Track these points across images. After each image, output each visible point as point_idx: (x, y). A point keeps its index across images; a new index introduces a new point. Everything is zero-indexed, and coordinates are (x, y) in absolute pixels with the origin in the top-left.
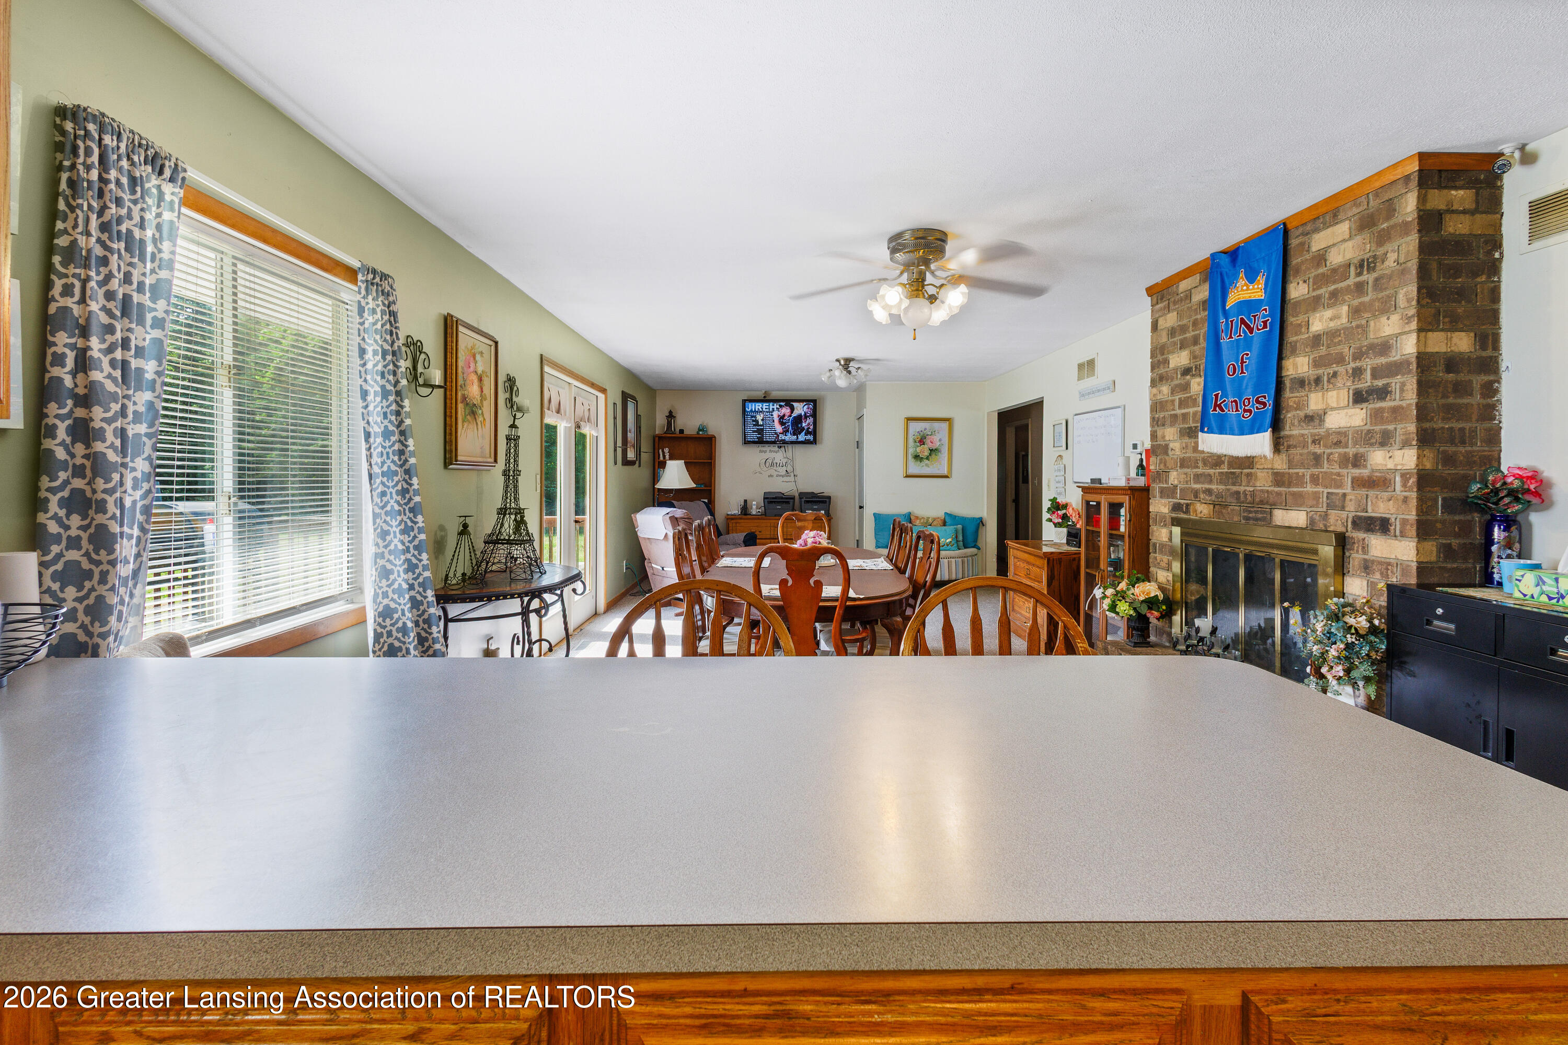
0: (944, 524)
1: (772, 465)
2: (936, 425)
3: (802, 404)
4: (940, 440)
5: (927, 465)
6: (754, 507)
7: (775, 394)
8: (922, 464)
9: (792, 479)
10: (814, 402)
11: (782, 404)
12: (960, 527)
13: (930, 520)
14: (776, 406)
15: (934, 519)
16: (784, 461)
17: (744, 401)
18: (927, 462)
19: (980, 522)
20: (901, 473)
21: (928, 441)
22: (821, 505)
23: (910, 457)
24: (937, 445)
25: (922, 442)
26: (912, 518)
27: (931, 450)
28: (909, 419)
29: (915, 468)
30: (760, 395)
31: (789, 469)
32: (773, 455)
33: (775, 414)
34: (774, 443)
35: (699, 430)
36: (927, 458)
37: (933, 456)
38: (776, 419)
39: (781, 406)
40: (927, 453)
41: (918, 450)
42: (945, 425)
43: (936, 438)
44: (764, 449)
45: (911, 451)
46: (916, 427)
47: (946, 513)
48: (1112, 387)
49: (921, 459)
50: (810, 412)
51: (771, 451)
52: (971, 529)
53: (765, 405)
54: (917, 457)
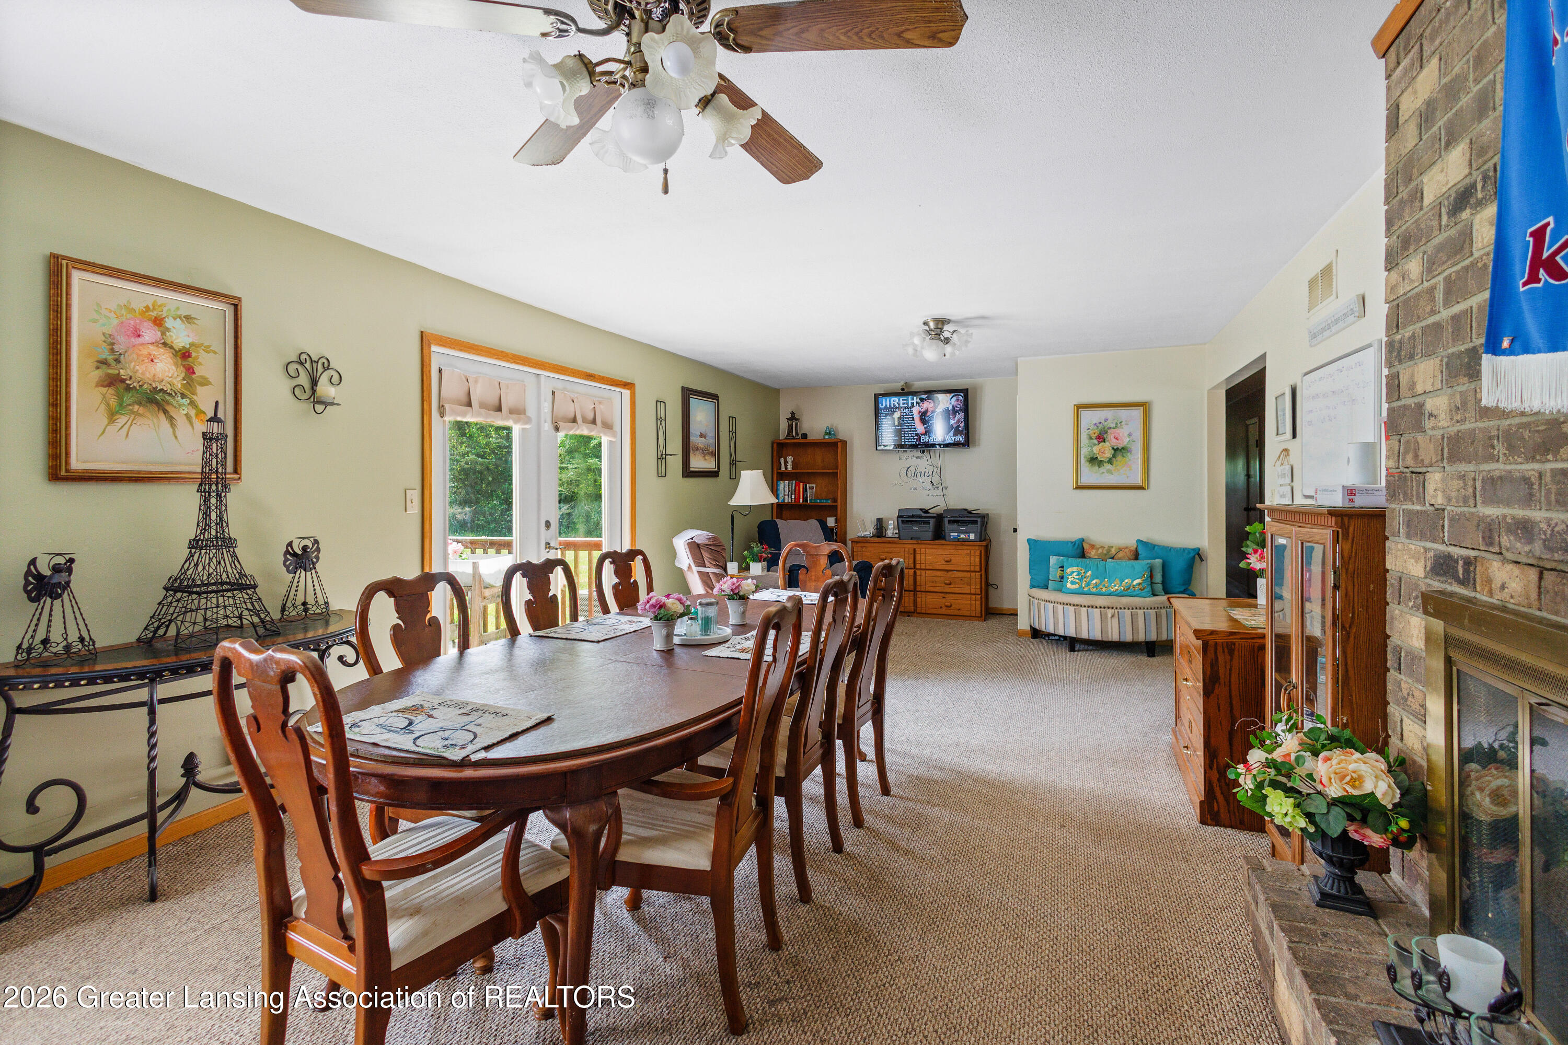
0: (1136, 557)
1: (915, 474)
2: (1123, 413)
3: (949, 396)
4: (1130, 435)
5: (1109, 471)
6: (891, 527)
7: (918, 385)
8: (1102, 469)
9: (940, 492)
10: (965, 392)
11: (924, 396)
12: (1158, 562)
13: (1113, 551)
14: (916, 400)
15: (1120, 550)
16: (930, 469)
17: (877, 397)
18: (1108, 466)
19: (1197, 557)
20: (1070, 481)
21: (1110, 437)
22: (970, 526)
23: (1083, 461)
24: (1125, 441)
25: (1101, 438)
26: (1086, 546)
27: (1116, 450)
28: (1079, 407)
29: (1090, 475)
30: (897, 386)
31: (936, 479)
32: (917, 462)
33: (915, 410)
34: (915, 446)
35: (826, 434)
36: (1110, 461)
37: (1119, 458)
38: (917, 417)
39: (922, 400)
40: (1109, 454)
41: (1096, 449)
42: (1138, 413)
43: (1123, 432)
44: (905, 455)
45: (1084, 451)
46: (1090, 419)
47: (1139, 541)
49: (1100, 463)
50: (960, 405)
51: (913, 457)
52: (1178, 565)
53: (902, 400)
54: (1093, 460)
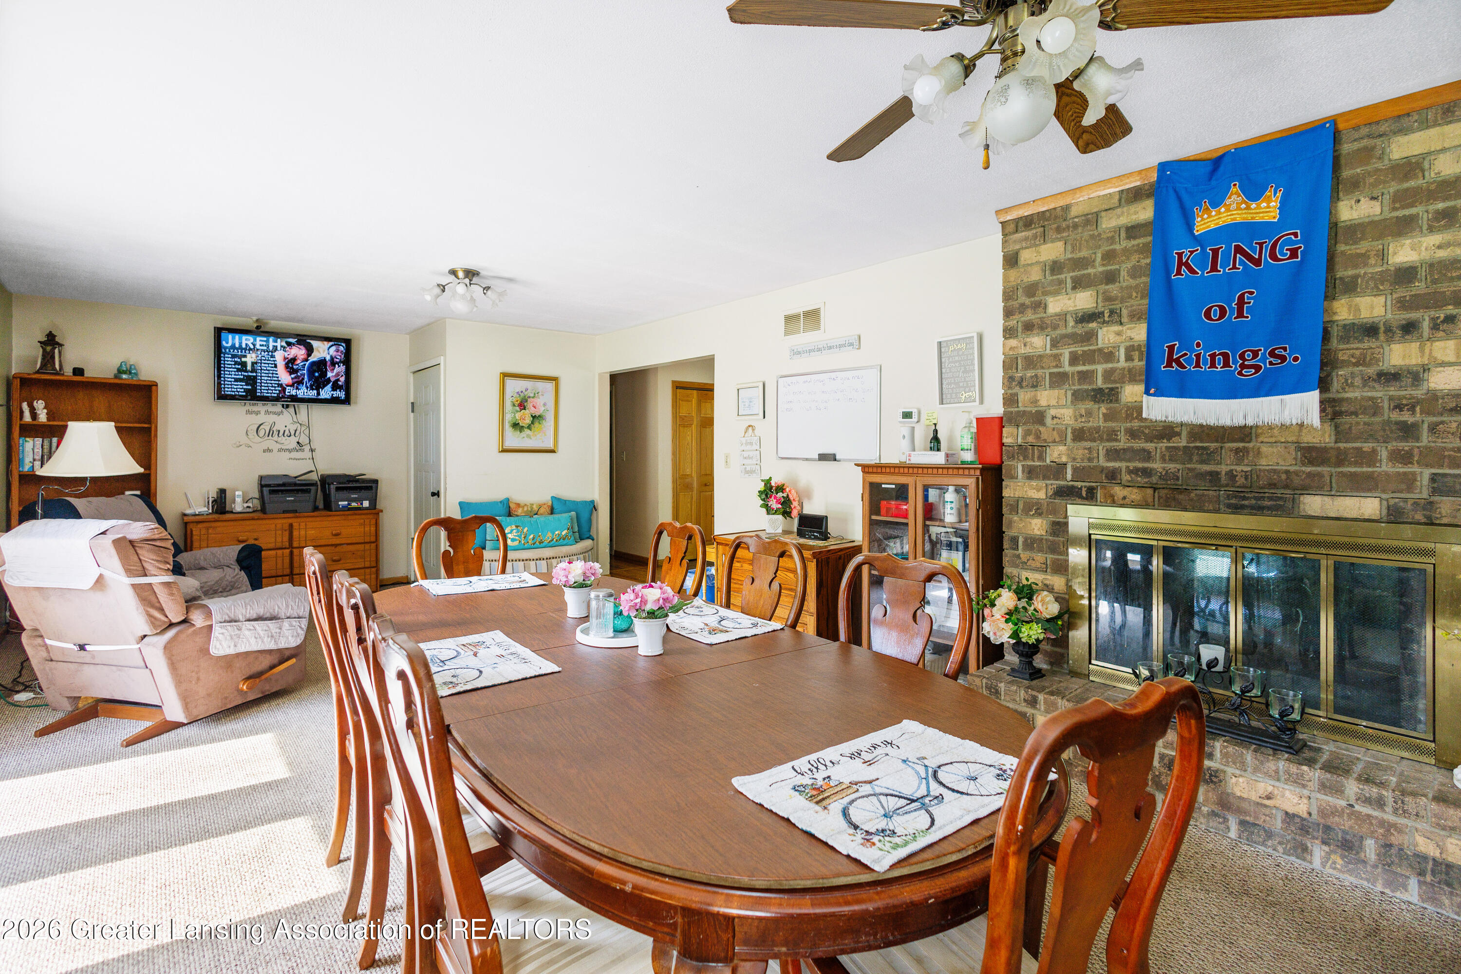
0: (552, 512)
1: (270, 433)
2: (540, 385)
3: (327, 344)
4: (545, 404)
5: (528, 436)
6: (239, 499)
7: (274, 325)
8: (524, 434)
9: (307, 454)
10: (348, 342)
11: (293, 340)
12: (573, 513)
13: (535, 508)
14: (280, 343)
15: (540, 506)
16: (292, 428)
17: (219, 332)
18: (527, 431)
19: (593, 507)
20: (495, 446)
21: (529, 405)
22: (364, 493)
23: (507, 426)
24: (540, 410)
25: (522, 406)
26: (512, 506)
27: (534, 417)
28: (505, 375)
29: (514, 439)
30: (250, 323)
31: (304, 440)
32: (272, 418)
33: (279, 356)
34: (277, 399)
35: (120, 372)
36: (529, 427)
37: (536, 424)
38: (281, 364)
39: (289, 344)
40: (528, 420)
41: (518, 416)
42: (550, 386)
43: (539, 401)
44: (255, 408)
45: (509, 417)
46: (514, 387)
47: (553, 497)
48: (856, 344)
49: (521, 429)
50: (339, 357)
51: (267, 412)
52: (585, 516)
53: (260, 341)
54: (515, 425)
